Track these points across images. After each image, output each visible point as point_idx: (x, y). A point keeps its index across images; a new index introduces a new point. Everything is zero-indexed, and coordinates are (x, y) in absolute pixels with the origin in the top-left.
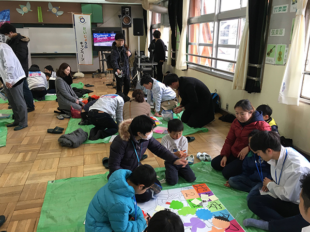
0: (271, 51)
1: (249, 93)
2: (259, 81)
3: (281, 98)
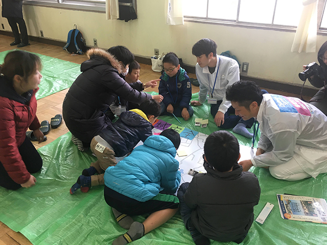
1: (126, 21)
2: (132, 7)
3: (169, 19)
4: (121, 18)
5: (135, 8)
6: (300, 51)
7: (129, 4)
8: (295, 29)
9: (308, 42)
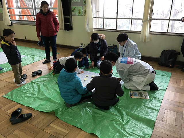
0: (74, 9)
1: (68, 31)
2: (70, 25)
3: (87, 29)
4: (65, 30)
5: (71, 25)
6: (143, 41)
7: (69, 23)
8: (140, 32)
9: (146, 37)
